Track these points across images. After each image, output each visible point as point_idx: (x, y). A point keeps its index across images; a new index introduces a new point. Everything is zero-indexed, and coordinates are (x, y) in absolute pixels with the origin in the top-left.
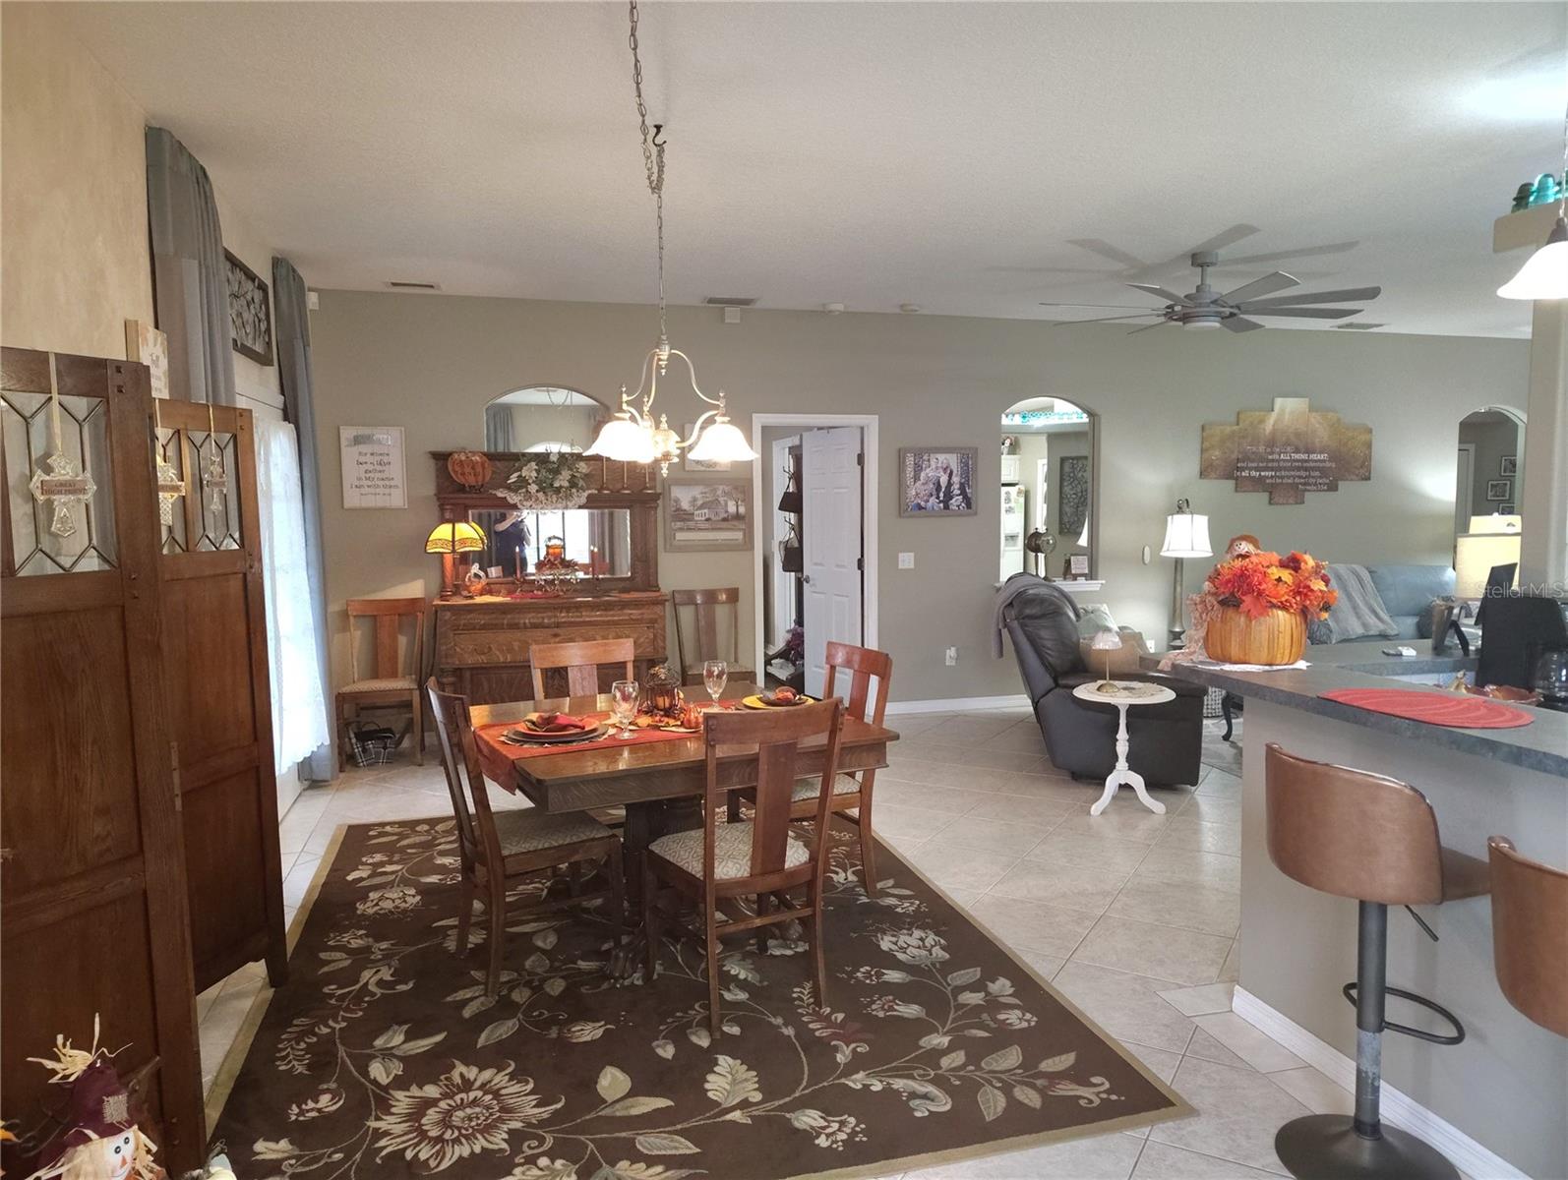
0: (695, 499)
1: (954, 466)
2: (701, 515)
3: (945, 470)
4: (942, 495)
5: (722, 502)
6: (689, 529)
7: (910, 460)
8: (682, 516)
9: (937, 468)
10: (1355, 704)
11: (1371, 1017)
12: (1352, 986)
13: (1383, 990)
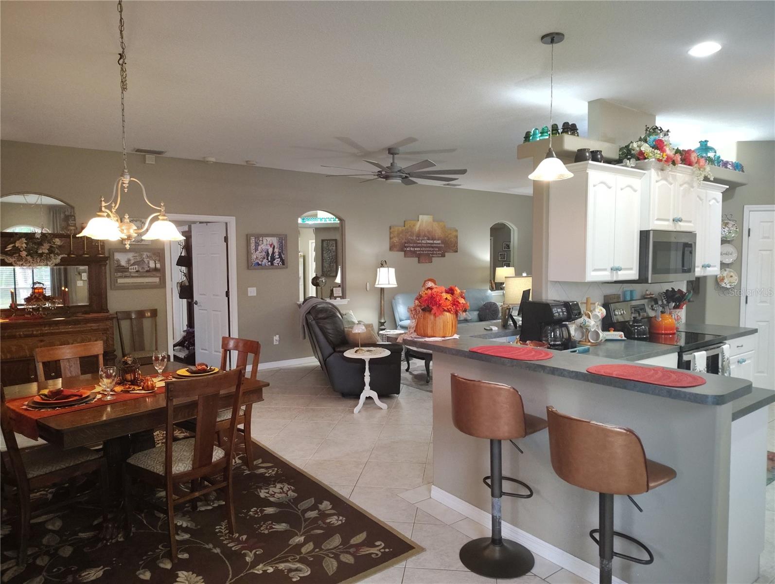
0: (129, 260)
1: (276, 244)
2: (133, 269)
3: (271, 245)
4: (269, 258)
5: (146, 262)
6: (126, 277)
7: (253, 240)
8: (122, 270)
9: (267, 245)
10: (485, 353)
11: (497, 492)
12: (487, 478)
13: (502, 478)
